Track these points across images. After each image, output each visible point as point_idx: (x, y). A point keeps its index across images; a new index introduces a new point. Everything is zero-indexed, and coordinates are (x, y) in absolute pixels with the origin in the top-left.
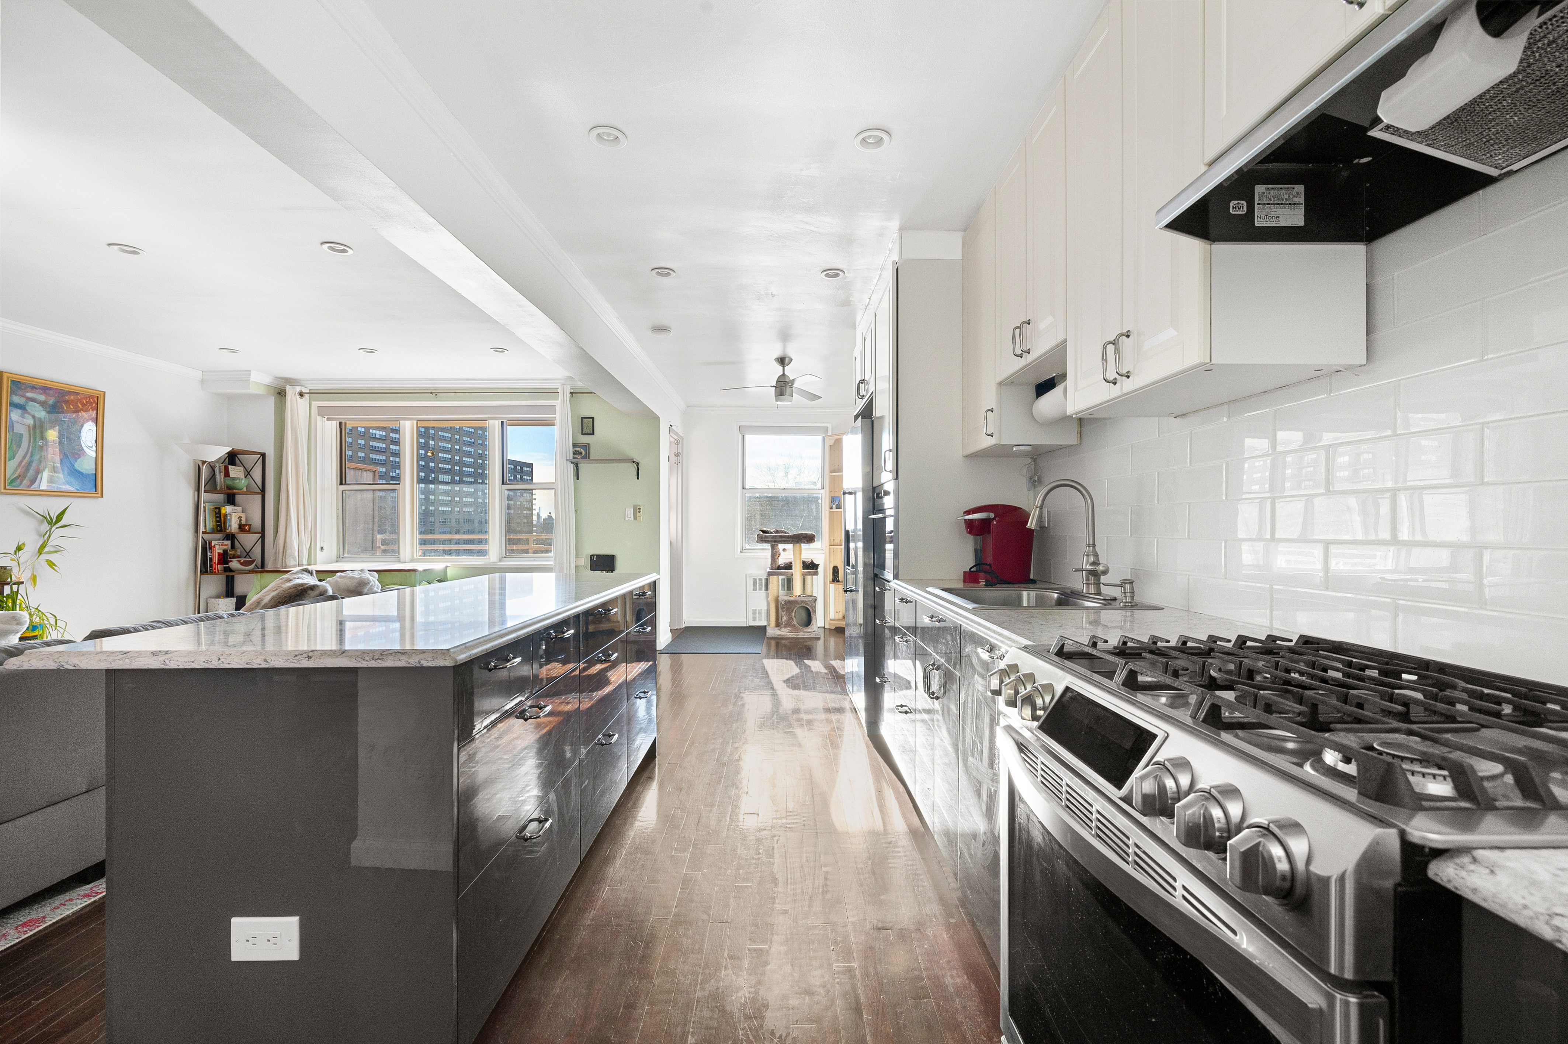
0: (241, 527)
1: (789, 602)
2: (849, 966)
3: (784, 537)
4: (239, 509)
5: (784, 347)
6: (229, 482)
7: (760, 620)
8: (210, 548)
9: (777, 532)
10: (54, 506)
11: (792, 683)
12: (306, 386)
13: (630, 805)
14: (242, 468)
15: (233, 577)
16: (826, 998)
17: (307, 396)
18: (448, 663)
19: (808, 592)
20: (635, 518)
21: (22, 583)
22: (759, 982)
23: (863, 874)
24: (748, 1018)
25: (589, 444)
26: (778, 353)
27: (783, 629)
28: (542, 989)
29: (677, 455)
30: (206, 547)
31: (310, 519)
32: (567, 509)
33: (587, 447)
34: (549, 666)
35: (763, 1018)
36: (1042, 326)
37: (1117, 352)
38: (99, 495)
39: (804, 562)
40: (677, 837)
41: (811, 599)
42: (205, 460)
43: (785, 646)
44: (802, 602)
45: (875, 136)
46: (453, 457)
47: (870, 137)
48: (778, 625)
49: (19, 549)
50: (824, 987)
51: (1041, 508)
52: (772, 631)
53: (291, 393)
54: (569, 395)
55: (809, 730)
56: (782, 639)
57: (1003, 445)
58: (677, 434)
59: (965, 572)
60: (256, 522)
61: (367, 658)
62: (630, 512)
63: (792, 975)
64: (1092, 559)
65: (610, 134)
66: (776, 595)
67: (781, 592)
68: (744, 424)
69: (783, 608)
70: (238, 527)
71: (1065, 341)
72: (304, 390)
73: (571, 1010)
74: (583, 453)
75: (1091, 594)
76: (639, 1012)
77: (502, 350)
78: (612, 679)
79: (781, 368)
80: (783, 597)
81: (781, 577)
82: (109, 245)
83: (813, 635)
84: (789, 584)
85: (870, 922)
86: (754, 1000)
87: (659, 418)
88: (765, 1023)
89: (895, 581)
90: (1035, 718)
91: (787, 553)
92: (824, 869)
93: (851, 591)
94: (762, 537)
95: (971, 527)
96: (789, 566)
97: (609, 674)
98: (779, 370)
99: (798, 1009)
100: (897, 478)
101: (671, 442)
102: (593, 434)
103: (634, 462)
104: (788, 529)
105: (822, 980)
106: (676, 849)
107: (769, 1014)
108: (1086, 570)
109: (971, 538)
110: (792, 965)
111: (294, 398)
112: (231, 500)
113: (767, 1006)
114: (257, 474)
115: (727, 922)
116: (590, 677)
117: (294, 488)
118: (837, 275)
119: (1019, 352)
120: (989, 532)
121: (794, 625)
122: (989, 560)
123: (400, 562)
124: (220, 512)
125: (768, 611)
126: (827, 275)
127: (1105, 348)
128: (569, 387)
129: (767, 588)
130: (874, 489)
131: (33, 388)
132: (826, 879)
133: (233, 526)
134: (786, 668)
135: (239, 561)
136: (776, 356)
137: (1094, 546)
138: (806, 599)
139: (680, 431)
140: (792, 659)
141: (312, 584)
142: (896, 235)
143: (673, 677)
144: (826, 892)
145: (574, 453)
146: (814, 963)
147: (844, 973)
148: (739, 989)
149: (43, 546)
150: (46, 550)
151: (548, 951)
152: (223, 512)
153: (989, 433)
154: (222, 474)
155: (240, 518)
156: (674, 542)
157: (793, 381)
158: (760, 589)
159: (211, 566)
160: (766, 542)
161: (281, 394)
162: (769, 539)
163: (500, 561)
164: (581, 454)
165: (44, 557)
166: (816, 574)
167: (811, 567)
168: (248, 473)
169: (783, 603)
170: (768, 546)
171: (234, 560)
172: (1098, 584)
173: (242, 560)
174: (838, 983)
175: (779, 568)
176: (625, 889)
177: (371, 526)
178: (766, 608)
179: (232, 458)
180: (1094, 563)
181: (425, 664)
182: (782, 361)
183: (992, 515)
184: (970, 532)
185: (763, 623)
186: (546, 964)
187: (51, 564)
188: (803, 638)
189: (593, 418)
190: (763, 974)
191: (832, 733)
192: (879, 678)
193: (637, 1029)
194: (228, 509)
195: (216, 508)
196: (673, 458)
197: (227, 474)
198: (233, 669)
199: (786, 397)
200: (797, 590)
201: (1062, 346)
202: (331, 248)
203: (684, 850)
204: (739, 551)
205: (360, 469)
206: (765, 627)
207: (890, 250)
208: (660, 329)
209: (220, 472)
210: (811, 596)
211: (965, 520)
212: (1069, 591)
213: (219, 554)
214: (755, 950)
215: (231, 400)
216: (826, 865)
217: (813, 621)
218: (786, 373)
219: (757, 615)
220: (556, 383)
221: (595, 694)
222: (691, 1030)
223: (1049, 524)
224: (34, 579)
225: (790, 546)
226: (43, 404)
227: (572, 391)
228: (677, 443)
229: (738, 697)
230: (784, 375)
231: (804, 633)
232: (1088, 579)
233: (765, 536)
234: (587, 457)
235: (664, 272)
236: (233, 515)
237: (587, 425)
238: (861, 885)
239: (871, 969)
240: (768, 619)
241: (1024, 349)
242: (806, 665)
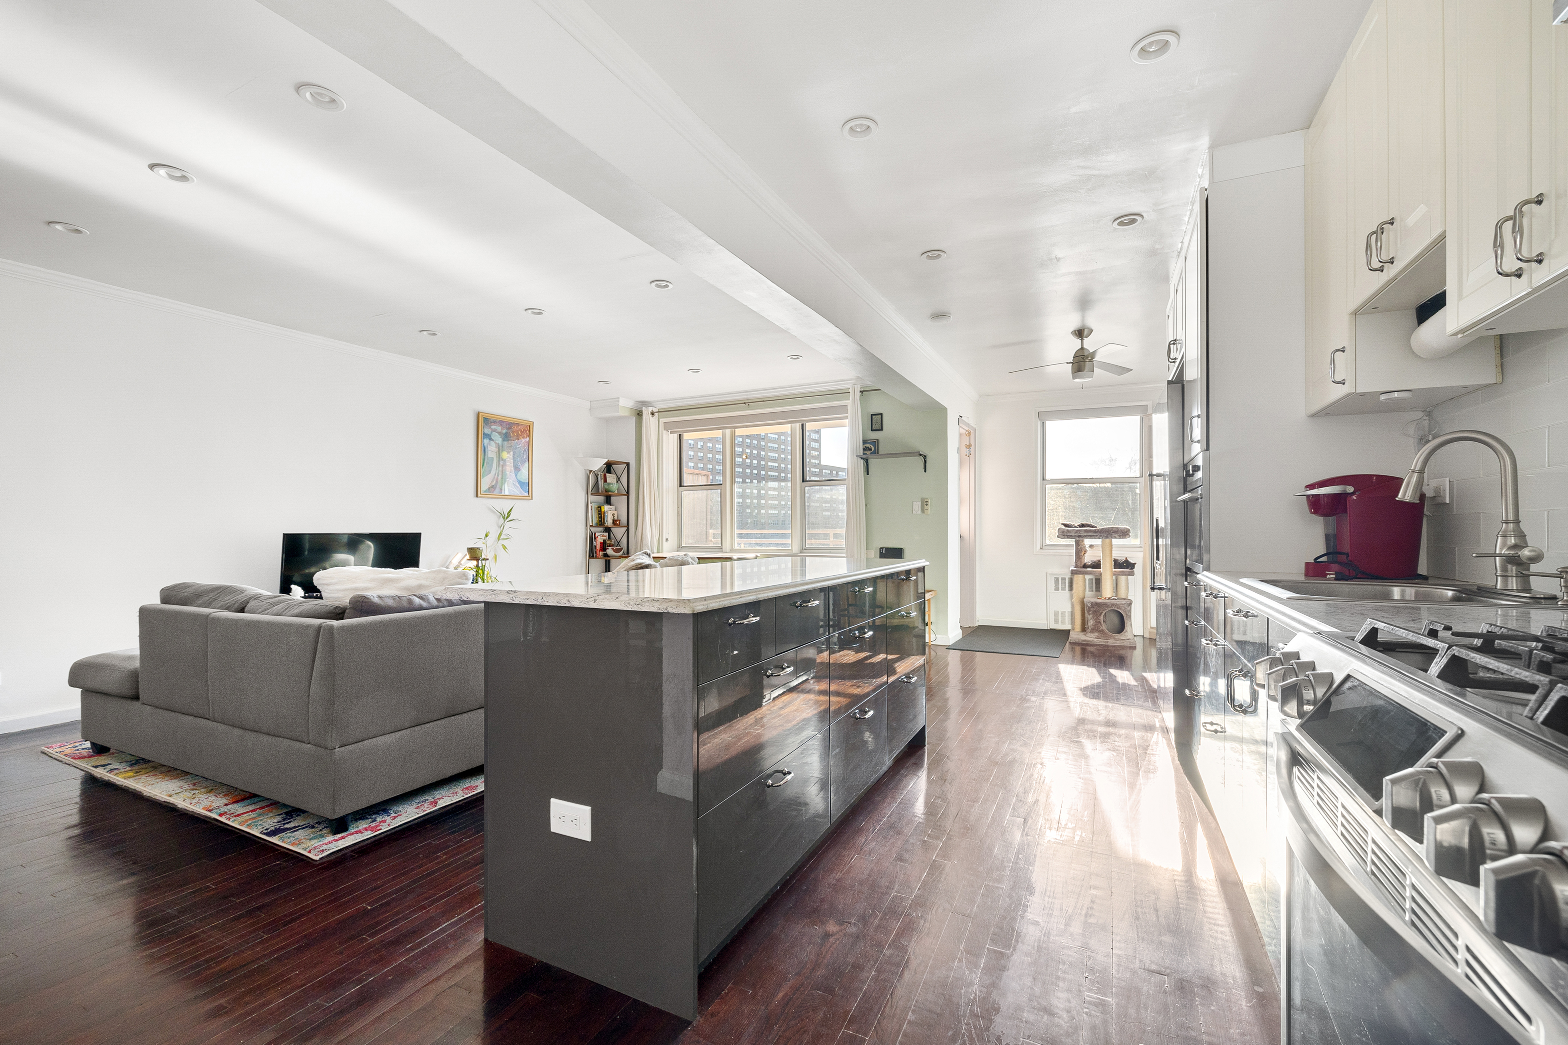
0: (614, 522)
1: (1097, 604)
2: (1104, 1000)
3: (1090, 531)
4: (613, 507)
5: (1083, 317)
6: (606, 487)
7: (1063, 623)
8: (595, 538)
9: (1083, 526)
10: (504, 505)
11: (1092, 692)
12: (656, 406)
13: (891, 786)
14: (615, 475)
15: (609, 560)
16: (1068, 1024)
17: (656, 414)
18: (687, 611)
19: (1122, 594)
20: (923, 511)
21: (488, 559)
22: (994, 985)
23: (1142, 908)
24: (975, 1016)
25: (878, 440)
26: (1075, 324)
27: (1089, 635)
28: (783, 928)
29: (968, 447)
30: (593, 538)
31: (658, 516)
32: (858, 504)
33: (876, 442)
34: (841, 653)
35: (991, 1021)
36: (1411, 220)
37: (1518, 230)
38: (530, 498)
39: (1115, 561)
40: (933, 824)
41: (1124, 602)
42: (591, 469)
43: (1092, 653)
44: (1113, 605)
45: (1157, 41)
46: (779, 465)
47: (1151, 44)
48: (1084, 629)
49: (487, 536)
50: (1068, 1012)
51: (1421, 472)
52: (1076, 635)
53: (646, 412)
54: (859, 394)
55: (1102, 743)
56: (1088, 645)
57: (1363, 394)
58: (968, 424)
59: (1307, 564)
60: (624, 520)
61: (632, 603)
62: (917, 505)
63: (1032, 988)
64: (1512, 541)
65: (861, 125)
66: (1081, 596)
67: (1088, 593)
68: (1043, 410)
69: (1090, 610)
70: (612, 522)
71: (1443, 237)
72: (655, 410)
73: (807, 953)
74: (873, 449)
75: (1512, 590)
76: (865, 974)
77: (797, 357)
78: (898, 670)
79: (1079, 341)
80: (1090, 597)
81: (1088, 577)
82: (526, 310)
83: (1126, 643)
84: (1098, 584)
85: (1141, 961)
86: (984, 1000)
87: (945, 409)
88: (992, 1026)
89: (1205, 573)
90: (1301, 715)
91: (1094, 549)
92: (1093, 892)
93: (1160, 589)
94: (1063, 532)
95: (1316, 505)
96: (1097, 565)
97: (896, 665)
98: (1076, 344)
99: (1032, 1024)
100: (1208, 449)
101: (961, 435)
102: (882, 429)
103: (920, 455)
104: (1097, 522)
105: (1067, 1004)
106: (929, 836)
107: (998, 1019)
108: (1500, 556)
109: (1320, 519)
110: (1034, 979)
111: (648, 417)
112: (608, 501)
113: (997, 1010)
114: (624, 479)
115: (969, 916)
116: (873, 664)
117: (648, 491)
118: (1133, 221)
119: (1376, 264)
120: (1345, 511)
121: (1102, 631)
122: (1346, 548)
123: (722, 552)
124: (601, 510)
125: (1072, 614)
126: (1121, 224)
127: (1501, 228)
128: (859, 386)
129: (1071, 589)
130: (1185, 466)
131: (495, 422)
132: (1093, 902)
133: (609, 522)
134: (1090, 675)
135: (613, 549)
136: (1072, 329)
137: (1517, 521)
138: (1118, 602)
139: (972, 422)
140: (1095, 667)
141: (647, 563)
142: (1205, 157)
143: (962, 677)
144: (1091, 916)
145: (864, 450)
146: (1061, 984)
147: (1096, 1005)
148: (971, 984)
149: (500, 535)
150: (502, 537)
151: (794, 898)
152: (603, 510)
153: (1338, 380)
154: (603, 480)
155: (614, 514)
156: (966, 535)
157: (1093, 355)
158: (1063, 589)
159: (596, 553)
160: (1069, 537)
161: (639, 414)
162: (1073, 534)
163: (801, 553)
164: (870, 450)
165: (501, 542)
166: (1132, 574)
167: (1125, 566)
168: (618, 480)
169: (1089, 605)
170: (1072, 542)
171: (609, 548)
172: (1524, 578)
173: (615, 548)
174: (1086, 1013)
175: (1085, 566)
176: (872, 860)
177: (705, 522)
178: (1070, 610)
179: (609, 467)
180: (1515, 547)
181: (671, 611)
182: (1080, 333)
183: (1350, 489)
184: (1315, 513)
185: (1067, 627)
186: (791, 908)
187: (505, 547)
188: (1114, 646)
189: (881, 414)
190: (1000, 978)
191: (1132, 749)
192: (1189, 690)
193: (861, 989)
194: (606, 508)
195: (598, 507)
196: (964, 450)
197: (605, 481)
198: (550, 606)
199: (1085, 372)
200: (1107, 591)
201: (1439, 244)
202: (657, 286)
203: (937, 838)
204: (1039, 547)
205: (697, 474)
206: (1069, 631)
207: (1201, 177)
208: (939, 316)
209: (601, 479)
210: (1125, 599)
211: (1308, 496)
212: (1474, 588)
213: (601, 543)
214: (995, 951)
215: (608, 421)
216: (1095, 888)
217: (1127, 627)
218: (1085, 346)
219: (1060, 618)
220: (848, 383)
221: (874, 680)
222: (912, 1007)
223: (1451, 497)
224: (495, 557)
225: (1098, 542)
226: (500, 433)
227: (862, 390)
228: (969, 434)
229: (1023, 699)
230: (1082, 348)
231: (1114, 641)
232: (1504, 569)
233: (1068, 530)
234: (876, 452)
235: (934, 254)
236: (609, 512)
237: (876, 422)
238: (1137, 918)
239: (1132, 1011)
240: (1073, 623)
241: (1384, 257)
242: (1111, 675)
